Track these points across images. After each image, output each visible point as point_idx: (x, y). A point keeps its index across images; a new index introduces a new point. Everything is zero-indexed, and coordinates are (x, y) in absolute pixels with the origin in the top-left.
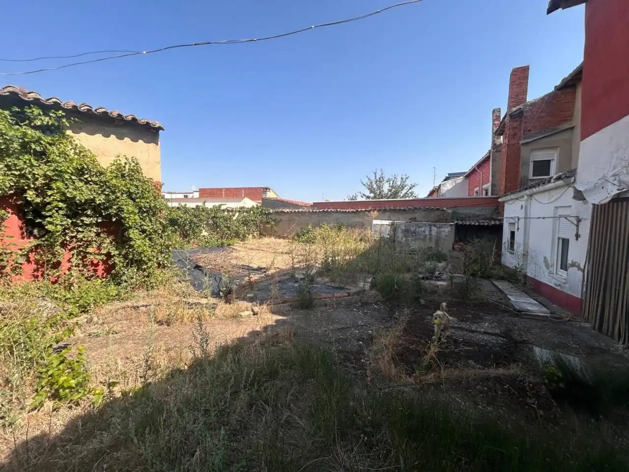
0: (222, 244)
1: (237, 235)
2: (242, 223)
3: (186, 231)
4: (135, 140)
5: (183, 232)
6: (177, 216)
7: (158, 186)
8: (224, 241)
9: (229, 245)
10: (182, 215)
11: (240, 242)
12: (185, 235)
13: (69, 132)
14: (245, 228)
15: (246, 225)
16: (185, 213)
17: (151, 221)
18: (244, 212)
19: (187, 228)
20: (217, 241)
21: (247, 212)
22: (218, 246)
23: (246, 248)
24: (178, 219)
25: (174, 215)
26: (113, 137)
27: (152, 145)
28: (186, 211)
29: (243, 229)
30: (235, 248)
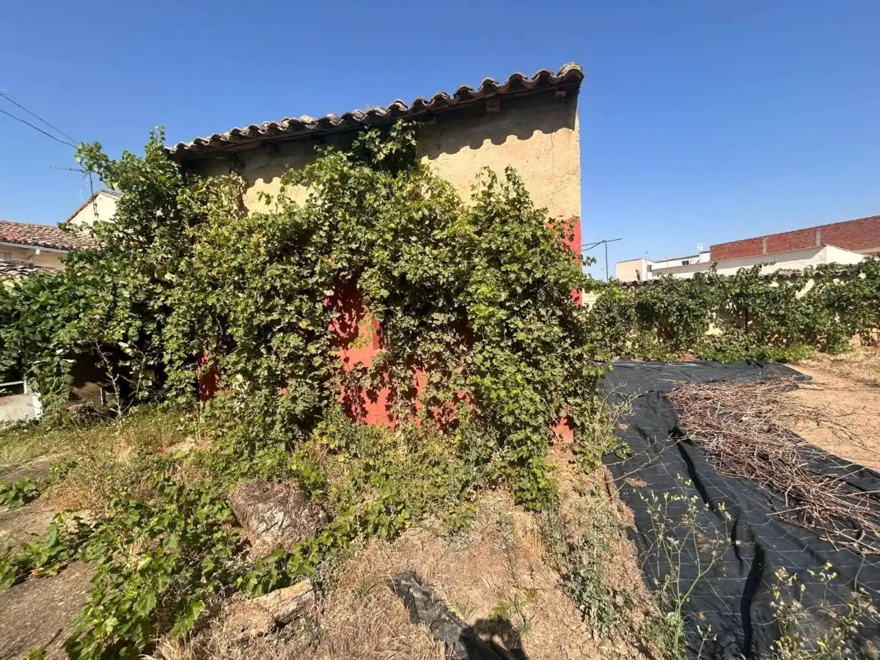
0: (762, 357)
1: (810, 335)
2: (828, 306)
3: (672, 325)
4: (525, 135)
5: (666, 329)
6: (652, 297)
8: (769, 348)
9: (784, 361)
10: (661, 295)
11: (819, 355)
12: (668, 334)
13: (425, 160)
14: (837, 319)
15: (842, 310)
16: (670, 290)
17: (540, 317)
18: (835, 277)
19: (672, 319)
20: (747, 349)
21: (844, 276)
22: (748, 362)
23: (846, 376)
24: (655, 304)
25: (647, 297)
26: (487, 142)
28: (672, 286)
29: (830, 321)
30: (805, 372)
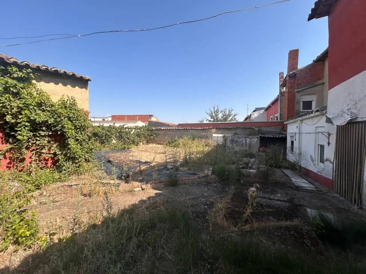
0: (125, 148)
1: (133, 142)
2: (137, 136)
3: (103, 140)
4: (74, 86)
5: (101, 141)
6: (98, 131)
7: (87, 114)
8: (126, 146)
9: (129, 148)
10: (101, 131)
11: (135, 147)
12: (102, 143)
13: (34, 81)
14: (138, 138)
15: (139, 136)
16: (103, 129)
17: (81, 134)
18: (138, 129)
19: (104, 138)
20: (122, 146)
21: (139, 129)
22: (122, 149)
23: (138, 150)
24: (99, 133)
25: (96, 131)
26: (60, 84)
27: (84, 89)
28: (103, 128)
29: (137, 139)
30: (132, 150)
